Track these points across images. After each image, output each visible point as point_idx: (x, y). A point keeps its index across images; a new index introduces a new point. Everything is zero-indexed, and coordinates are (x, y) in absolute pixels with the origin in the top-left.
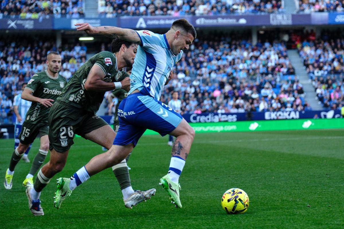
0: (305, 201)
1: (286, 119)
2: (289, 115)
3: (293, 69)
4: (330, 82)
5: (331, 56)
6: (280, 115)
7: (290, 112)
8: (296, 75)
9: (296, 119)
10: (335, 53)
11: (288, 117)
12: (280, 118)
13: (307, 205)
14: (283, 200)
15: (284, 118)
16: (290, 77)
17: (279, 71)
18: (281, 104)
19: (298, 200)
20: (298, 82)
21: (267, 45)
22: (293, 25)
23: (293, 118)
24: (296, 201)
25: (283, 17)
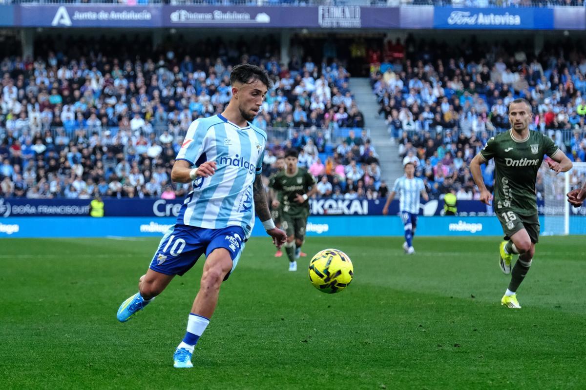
0: (376, 377)
1: (343, 215)
2: (349, 207)
3: (360, 114)
4: (431, 143)
5: (437, 92)
6: (331, 207)
7: (351, 201)
8: (365, 128)
9: (363, 215)
10: (444, 86)
11: (346, 211)
12: (331, 212)
13: (380, 384)
14: (334, 375)
15: (339, 212)
16: (353, 133)
17: (332, 120)
18: (333, 185)
19: (363, 375)
20: (369, 142)
21: (310, 67)
22: (362, 29)
23: (356, 214)
24: (360, 376)
25: (344, 11)
